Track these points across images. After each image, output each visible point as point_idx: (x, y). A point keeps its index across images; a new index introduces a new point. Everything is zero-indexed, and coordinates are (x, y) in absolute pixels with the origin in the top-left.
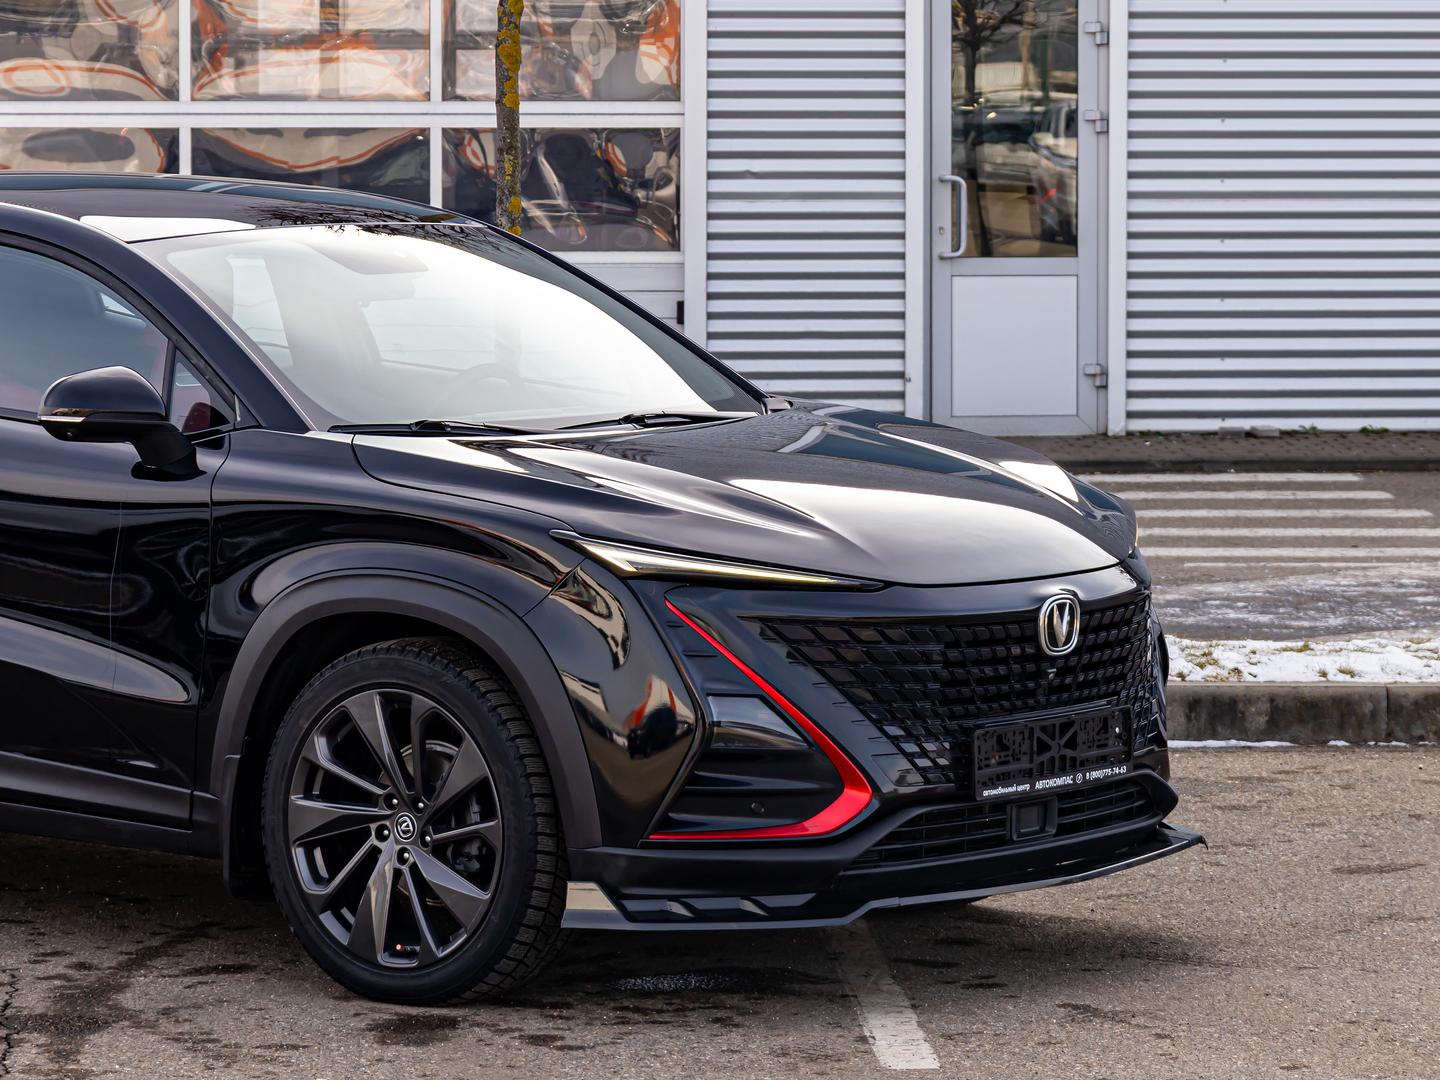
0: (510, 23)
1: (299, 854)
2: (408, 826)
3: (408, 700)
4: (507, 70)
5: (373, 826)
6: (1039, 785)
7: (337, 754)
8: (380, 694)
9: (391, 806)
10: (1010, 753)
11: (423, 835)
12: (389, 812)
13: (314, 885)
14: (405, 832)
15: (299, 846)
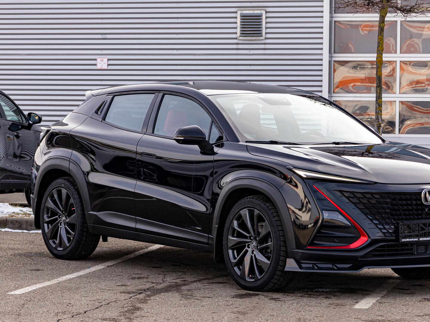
0: (380, 53)
1: (230, 251)
2: (254, 244)
3: (254, 211)
4: (379, 65)
5: (247, 244)
6: (421, 239)
7: (240, 226)
8: (248, 209)
9: (251, 239)
10: (412, 230)
11: (258, 246)
12: (250, 241)
13: (233, 259)
14: (254, 246)
15: (230, 249)
